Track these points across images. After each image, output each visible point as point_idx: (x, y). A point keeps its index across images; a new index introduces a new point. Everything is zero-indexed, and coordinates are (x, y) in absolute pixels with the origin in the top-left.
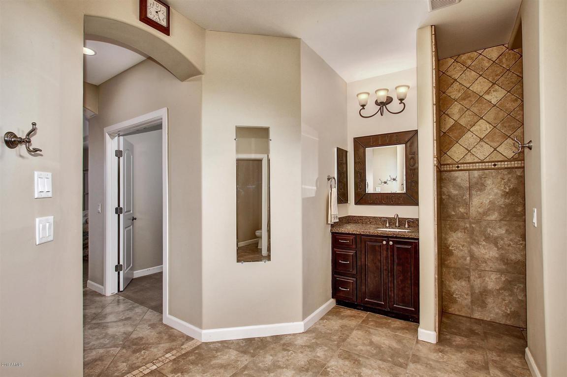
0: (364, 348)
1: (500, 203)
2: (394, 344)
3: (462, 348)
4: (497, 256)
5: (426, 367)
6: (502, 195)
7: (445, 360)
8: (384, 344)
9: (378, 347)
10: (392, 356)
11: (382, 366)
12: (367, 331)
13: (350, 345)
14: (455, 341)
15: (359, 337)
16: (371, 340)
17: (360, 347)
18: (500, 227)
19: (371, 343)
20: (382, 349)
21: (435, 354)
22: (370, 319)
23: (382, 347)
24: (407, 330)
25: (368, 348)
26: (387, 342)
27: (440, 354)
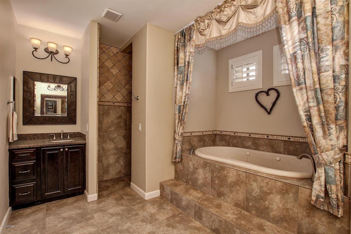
0: (62, 224)
1: (115, 122)
2: (78, 211)
3: (109, 195)
4: (114, 147)
5: (102, 212)
6: (116, 118)
7: (107, 204)
8: (72, 214)
9: (70, 218)
10: (82, 217)
11: (82, 225)
12: (55, 214)
13: (51, 228)
14: (104, 194)
15: (53, 220)
16: (62, 217)
17: (59, 225)
18: (115, 133)
19: (64, 219)
20: (74, 217)
21: (101, 204)
22: (51, 207)
23: (73, 217)
24: (78, 201)
25: (65, 222)
26: (73, 213)
27: (103, 203)
